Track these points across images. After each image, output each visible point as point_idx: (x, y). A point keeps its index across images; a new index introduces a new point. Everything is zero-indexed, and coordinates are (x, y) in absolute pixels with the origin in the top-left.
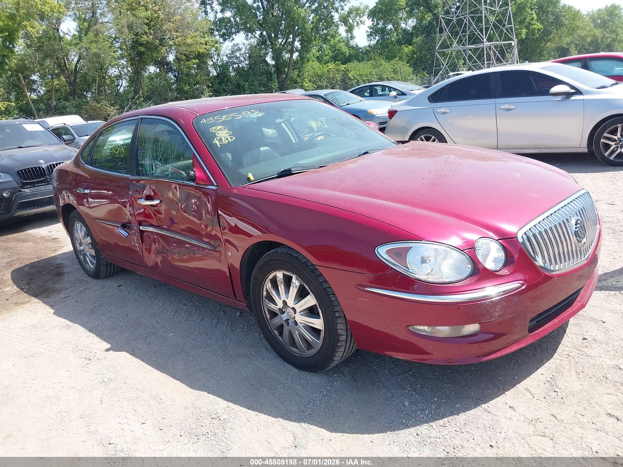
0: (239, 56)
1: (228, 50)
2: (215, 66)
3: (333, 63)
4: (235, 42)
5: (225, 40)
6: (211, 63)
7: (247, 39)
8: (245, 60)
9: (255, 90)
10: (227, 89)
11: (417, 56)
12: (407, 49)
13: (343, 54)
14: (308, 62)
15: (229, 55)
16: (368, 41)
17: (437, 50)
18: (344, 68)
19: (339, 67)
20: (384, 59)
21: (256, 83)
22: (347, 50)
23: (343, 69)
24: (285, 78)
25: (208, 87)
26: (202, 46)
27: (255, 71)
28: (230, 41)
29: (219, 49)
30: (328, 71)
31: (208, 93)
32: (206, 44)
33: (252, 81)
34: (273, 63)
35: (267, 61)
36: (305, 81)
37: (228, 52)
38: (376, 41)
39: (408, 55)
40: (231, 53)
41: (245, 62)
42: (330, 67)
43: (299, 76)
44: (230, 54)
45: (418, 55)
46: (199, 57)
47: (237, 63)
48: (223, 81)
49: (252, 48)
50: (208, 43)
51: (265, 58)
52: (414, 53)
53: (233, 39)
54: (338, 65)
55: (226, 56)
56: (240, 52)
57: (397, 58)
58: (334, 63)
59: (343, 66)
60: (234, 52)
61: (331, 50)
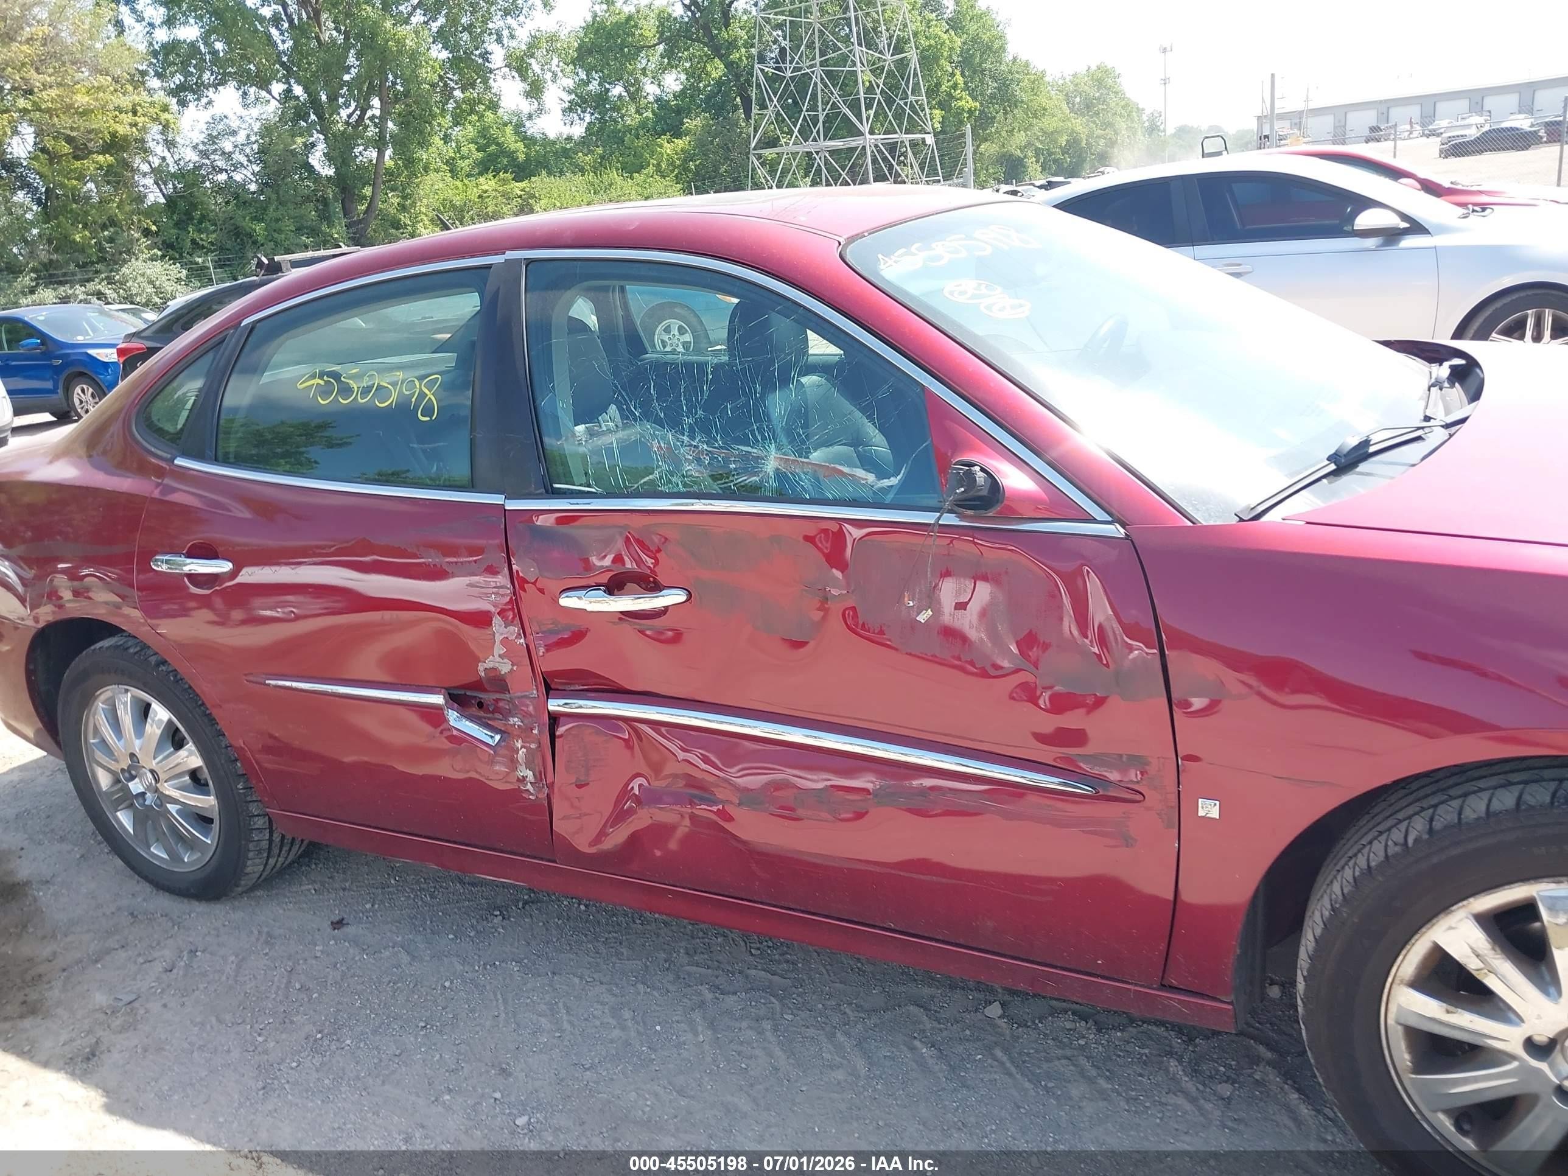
0: (231, 150)
1: (196, 132)
2: (160, 175)
3: (490, 176)
4: (217, 110)
5: (183, 103)
6: (145, 168)
7: (246, 106)
8: (249, 161)
9: (288, 242)
10: (202, 239)
11: (695, 166)
12: (670, 148)
13: (511, 155)
14: (427, 172)
15: (201, 147)
16: (565, 124)
17: (755, 149)
18: (522, 191)
19: (508, 187)
20: (617, 169)
21: (289, 225)
22: (520, 146)
23: (519, 193)
24: (367, 211)
25: (147, 233)
26: (123, 115)
27: (281, 192)
28: (201, 108)
29: (172, 126)
30: (480, 197)
31: (147, 252)
32: (135, 113)
33: (277, 220)
34: (330, 172)
35: (312, 167)
36: (422, 220)
37: (198, 137)
38: (585, 125)
39: (673, 162)
40: (206, 140)
41: (250, 168)
42: (485, 187)
43: (403, 208)
44: (203, 143)
45: (698, 162)
46: (113, 148)
47: (226, 171)
48: (188, 219)
49: (267, 131)
50: (138, 108)
51: (308, 157)
52: (688, 157)
53: (210, 103)
54: (504, 182)
55: (195, 147)
56: (232, 139)
57: (651, 169)
58: (494, 176)
59: (517, 184)
60: (216, 137)
61: (476, 143)
